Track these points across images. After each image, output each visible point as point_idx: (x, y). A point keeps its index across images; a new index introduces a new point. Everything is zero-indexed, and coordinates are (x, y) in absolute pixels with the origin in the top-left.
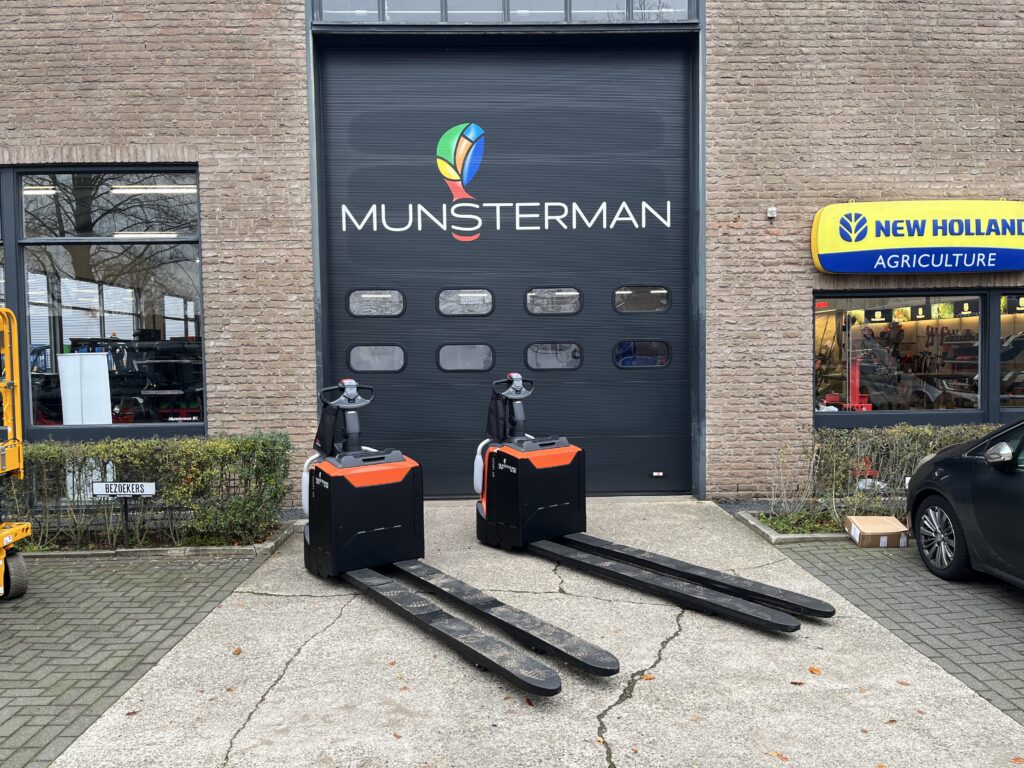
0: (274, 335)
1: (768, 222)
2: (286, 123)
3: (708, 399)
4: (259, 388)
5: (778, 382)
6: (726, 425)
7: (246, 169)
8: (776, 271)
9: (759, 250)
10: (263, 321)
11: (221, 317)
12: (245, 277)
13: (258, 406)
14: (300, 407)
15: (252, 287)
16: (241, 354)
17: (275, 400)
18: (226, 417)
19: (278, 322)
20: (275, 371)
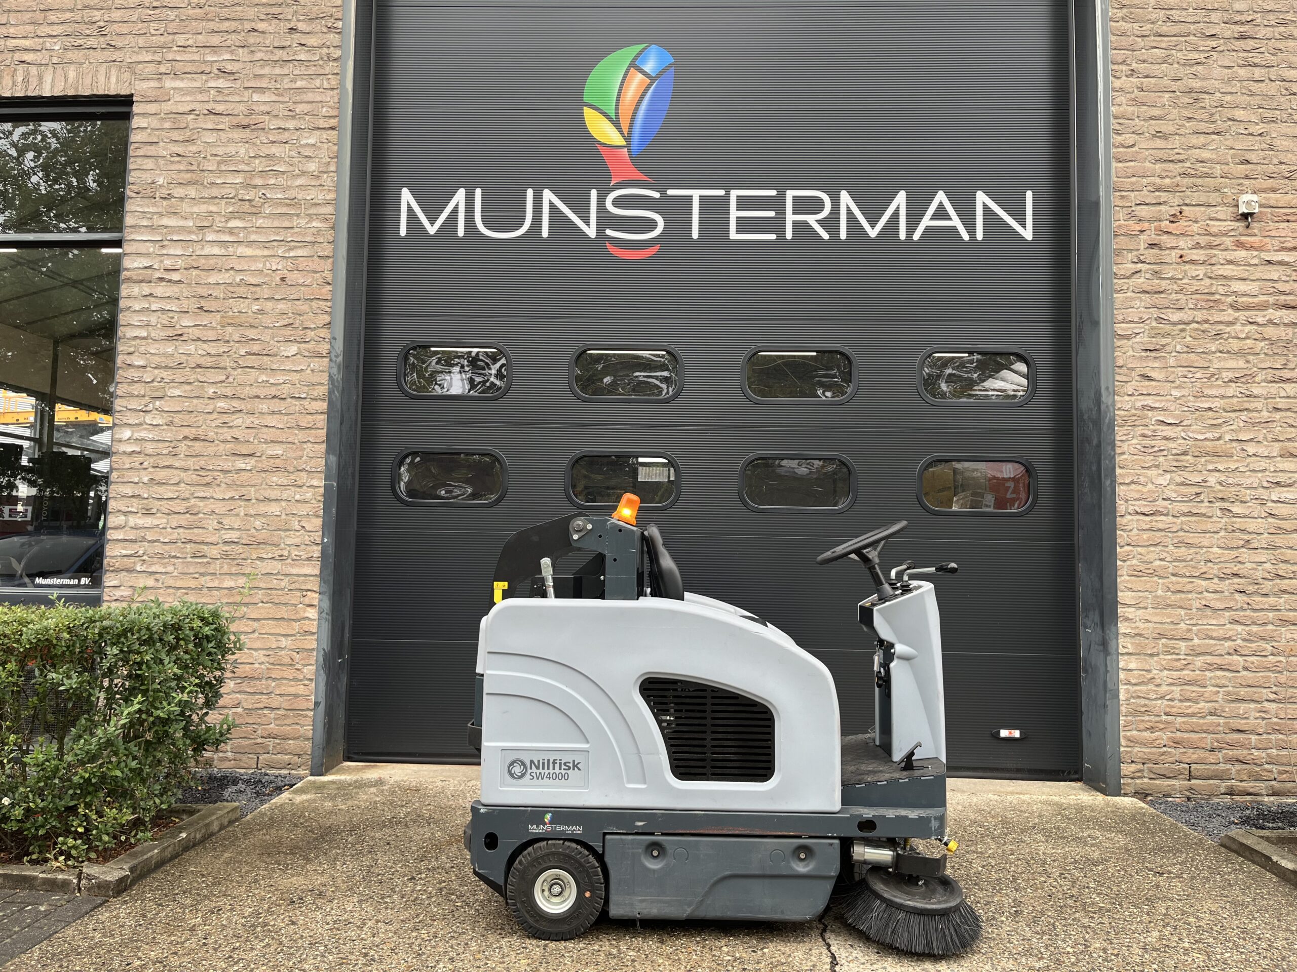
0: (249, 421)
1: (1241, 224)
2: (301, 26)
3: (1123, 579)
4: (212, 523)
5: (1271, 547)
6: (1162, 636)
7: (220, 108)
8: (1260, 320)
9: (1225, 277)
10: (230, 394)
11: (149, 382)
12: (201, 308)
13: (205, 560)
14: (287, 564)
15: (213, 328)
16: (182, 456)
17: (239, 549)
18: (141, 580)
19: (258, 397)
20: (243, 491)
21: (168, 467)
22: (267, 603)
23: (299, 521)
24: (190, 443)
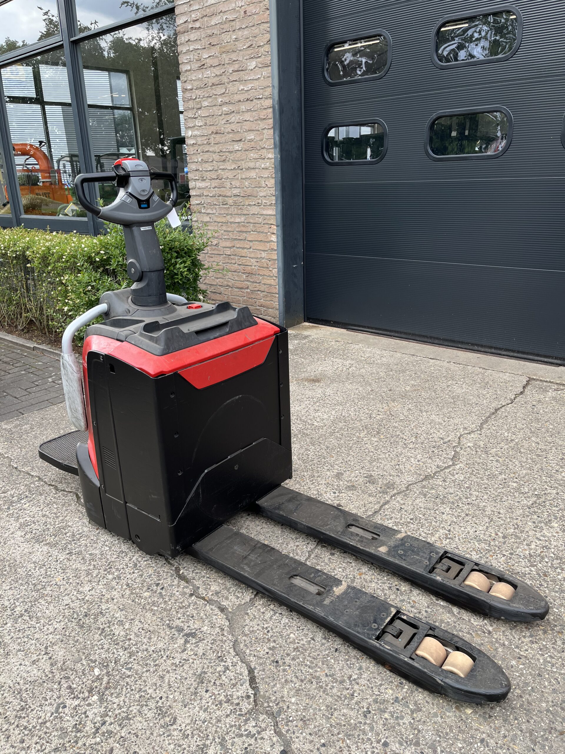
0: (237, 118)
4: (228, 184)
10: (227, 101)
11: (194, 99)
12: (210, 44)
13: (227, 206)
14: (261, 208)
15: (217, 57)
16: (212, 144)
17: (240, 199)
18: (205, 218)
19: (240, 101)
20: (239, 163)
21: (207, 151)
22: (254, 231)
23: (265, 181)
24: (215, 136)
